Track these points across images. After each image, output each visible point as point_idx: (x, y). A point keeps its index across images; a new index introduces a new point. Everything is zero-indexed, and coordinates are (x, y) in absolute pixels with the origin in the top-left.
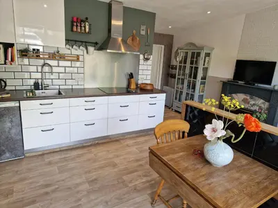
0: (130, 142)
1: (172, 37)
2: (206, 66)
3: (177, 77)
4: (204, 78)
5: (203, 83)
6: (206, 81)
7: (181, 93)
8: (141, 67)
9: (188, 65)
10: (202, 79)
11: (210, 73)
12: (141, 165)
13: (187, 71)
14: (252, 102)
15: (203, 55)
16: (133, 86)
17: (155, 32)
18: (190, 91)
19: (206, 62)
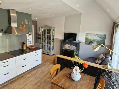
0: (29, 75)
1: (36, 22)
2: (53, 34)
3: (42, 39)
4: (53, 39)
5: (53, 41)
6: (54, 40)
7: (45, 45)
8: (27, 38)
9: (46, 34)
10: (53, 40)
11: (55, 37)
12: (39, 86)
13: (46, 37)
14: (71, 47)
15: (52, 30)
16: (25, 48)
17: (32, 20)
18: (49, 45)
19: (53, 33)
